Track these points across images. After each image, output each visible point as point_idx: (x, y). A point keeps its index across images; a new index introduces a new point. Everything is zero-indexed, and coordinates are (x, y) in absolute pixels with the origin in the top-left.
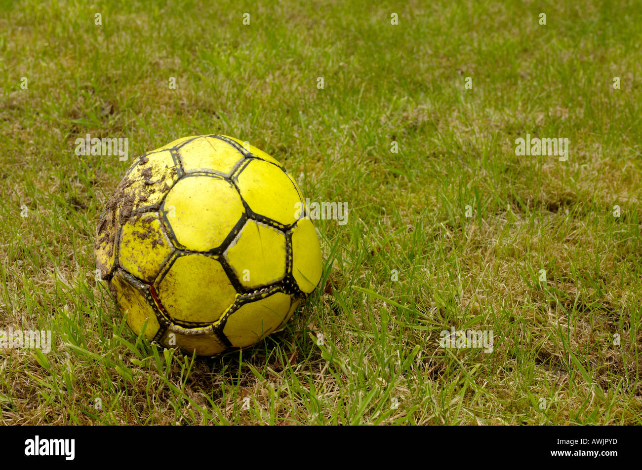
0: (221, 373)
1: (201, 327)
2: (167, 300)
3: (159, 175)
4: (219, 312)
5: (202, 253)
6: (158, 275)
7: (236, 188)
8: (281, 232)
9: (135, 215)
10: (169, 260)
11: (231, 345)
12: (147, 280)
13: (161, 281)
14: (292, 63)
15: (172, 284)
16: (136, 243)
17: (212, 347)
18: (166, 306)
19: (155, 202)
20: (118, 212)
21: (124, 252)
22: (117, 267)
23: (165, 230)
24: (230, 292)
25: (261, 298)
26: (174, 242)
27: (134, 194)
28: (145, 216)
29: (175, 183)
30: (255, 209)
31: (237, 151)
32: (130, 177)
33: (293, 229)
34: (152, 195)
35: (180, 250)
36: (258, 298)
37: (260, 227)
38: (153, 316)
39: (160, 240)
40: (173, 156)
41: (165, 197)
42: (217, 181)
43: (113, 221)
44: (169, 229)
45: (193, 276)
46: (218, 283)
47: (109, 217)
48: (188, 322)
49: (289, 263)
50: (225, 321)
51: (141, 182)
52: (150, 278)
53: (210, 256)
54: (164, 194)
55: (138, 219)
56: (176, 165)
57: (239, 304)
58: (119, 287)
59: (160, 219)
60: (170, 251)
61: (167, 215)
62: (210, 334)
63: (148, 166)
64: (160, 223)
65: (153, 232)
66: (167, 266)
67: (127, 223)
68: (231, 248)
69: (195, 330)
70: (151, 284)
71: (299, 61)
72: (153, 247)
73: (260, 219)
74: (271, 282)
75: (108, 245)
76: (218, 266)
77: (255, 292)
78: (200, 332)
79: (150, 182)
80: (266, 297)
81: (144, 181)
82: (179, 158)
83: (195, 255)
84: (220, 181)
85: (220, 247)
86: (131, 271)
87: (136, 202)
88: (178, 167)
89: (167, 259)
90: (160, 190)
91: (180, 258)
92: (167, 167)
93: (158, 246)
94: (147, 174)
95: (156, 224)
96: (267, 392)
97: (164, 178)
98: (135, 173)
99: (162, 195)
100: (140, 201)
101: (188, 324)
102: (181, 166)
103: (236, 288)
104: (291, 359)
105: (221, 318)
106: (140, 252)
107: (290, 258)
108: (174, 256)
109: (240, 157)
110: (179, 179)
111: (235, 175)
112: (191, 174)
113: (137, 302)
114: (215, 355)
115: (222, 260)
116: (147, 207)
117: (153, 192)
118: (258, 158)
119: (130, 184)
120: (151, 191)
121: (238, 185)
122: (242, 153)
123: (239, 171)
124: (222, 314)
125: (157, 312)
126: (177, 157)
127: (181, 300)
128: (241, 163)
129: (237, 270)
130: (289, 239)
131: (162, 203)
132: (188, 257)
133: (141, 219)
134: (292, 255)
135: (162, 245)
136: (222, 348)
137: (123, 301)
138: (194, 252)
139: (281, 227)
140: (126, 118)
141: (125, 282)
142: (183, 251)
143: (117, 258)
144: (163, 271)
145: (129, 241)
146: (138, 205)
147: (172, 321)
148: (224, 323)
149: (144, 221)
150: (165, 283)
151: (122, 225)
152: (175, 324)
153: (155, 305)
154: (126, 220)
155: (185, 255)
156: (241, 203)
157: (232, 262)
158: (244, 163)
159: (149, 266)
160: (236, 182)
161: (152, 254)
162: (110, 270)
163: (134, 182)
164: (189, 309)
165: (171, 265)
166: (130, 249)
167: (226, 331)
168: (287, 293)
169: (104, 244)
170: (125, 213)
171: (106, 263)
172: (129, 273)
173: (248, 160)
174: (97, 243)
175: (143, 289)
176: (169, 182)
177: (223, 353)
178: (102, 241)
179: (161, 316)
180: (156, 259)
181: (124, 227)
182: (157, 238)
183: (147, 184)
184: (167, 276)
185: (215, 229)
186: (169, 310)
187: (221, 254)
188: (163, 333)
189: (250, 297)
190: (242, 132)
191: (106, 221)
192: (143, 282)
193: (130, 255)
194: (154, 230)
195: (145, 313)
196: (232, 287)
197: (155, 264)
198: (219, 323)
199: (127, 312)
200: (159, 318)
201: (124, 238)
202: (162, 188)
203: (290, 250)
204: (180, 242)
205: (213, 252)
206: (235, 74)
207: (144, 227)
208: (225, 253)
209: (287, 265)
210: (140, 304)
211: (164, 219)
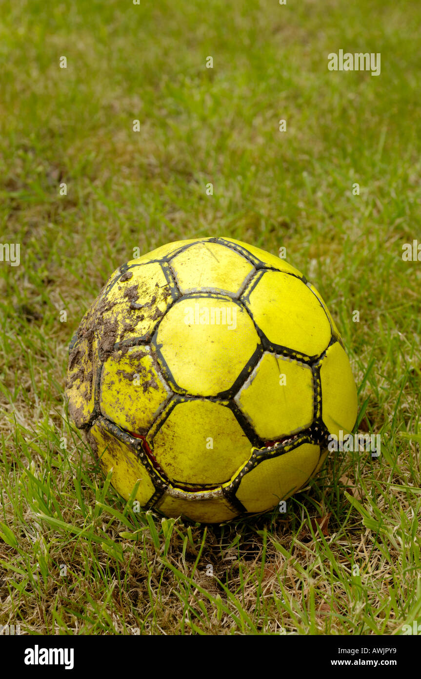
0: (233, 544)
1: (207, 489)
2: (162, 457)
3: (148, 297)
4: (230, 470)
5: (208, 398)
6: (152, 425)
7: (248, 311)
8: (306, 365)
9: (119, 349)
10: (165, 407)
11: (246, 511)
12: (137, 432)
13: (156, 433)
14: (287, 98)
15: (170, 437)
16: (121, 385)
17: (221, 513)
18: (163, 465)
19: (144, 332)
20: (96, 344)
21: (107, 396)
22: (97, 414)
23: (159, 369)
24: (244, 446)
25: (283, 452)
26: (171, 384)
27: (116, 321)
28: (132, 351)
29: (170, 307)
30: (273, 339)
31: (245, 260)
32: (110, 297)
33: (321, 361)
34: (140, 323)
35: (179, 395)
36: (280, 452)
37: (280, 361)
38: (146, 478)
39: (153, 382)
40: (164, 270)
41: (157, 326)
42: (223, 304)
43: (90, 355)
44: (164, 368)
45: (197, 427)
46: (228, 435)
47: (84, 346)
48: (191, 484)
49: (317, 405)
50: (239, 483)
51: (124, 305)
52: (141, 429)
53: (218, 402)
54: (156, 322)
55: (123, 355)
56: (169, 283)
57: (256, 461)
58: (100, 439)
59: (152, 355)
60: (166, 395)
61: (162, 350)
62: (219, 498)
63: (132, 283)
64: (152, 360)
65: (143, 372)
66: (164, 415)
67: (109, 359)
68: (244, 390)
69: (200, 493)
70: (143, 437)
71: (295, 96)
72: (145, 391)
73: (279, 350)
74: (296, 431)
75: (84, 384)
76: (228, 413)
77: (276, 445)
78: (207, 497)
79: (136, 306)
80: (290, 450)
81: (129, 304)
82: (172, 273)
83: (198, 401)
84: (227, 303)
85: (230, 390)
86: (116, 421)
87: (120, 333)
88: (172, 285)
89: (162, 406)
90: (151, 317)
91: (179, 405)
92: (157, 285)
93: (151, 389)
94: (131, 295)
95: (147, 361)
96: (296, 572)
97: (154, 301)
98: (115, 292)
99: (153, 324)
100: (125, 330)
101: (190, 487)
102: (176, 284)
103: (251, 440)
104: (322, 525)
105: (233, 479)
106: (127, 397)
107: (319, 399)
108: (172, 403)
109: (250, 268)
110: (174, 302)
111: (245, 294)
112: (189, 296)
113: (125, 459)
114: (224, 522)
115: (233, 406)
116: (134, 339)
117: (142, 318)
118: (273, 269)
119: (111, 306)
120: (138, 317)
121: (250, 307)
122: (252, 262)
123: (249, 288)
124: (234, 473)
125: (151, 472)
126: (169, 272)
127: (181, 457)
128: (252, 276)
129: (252, 417)
130: (316, 374)
131: (154, 334)
132: (190, 404)
133: (127, 355)
134: (321, 395)
135: (156, 388)
136: (234, 514)
137: (105, 456)
138: (198, 397)
139: (307, 359)
140: (79, 189)
141: (109, 434)
142: (183, 395)
143: (97, 403)
144: (158, 422)
145: (113, 383)
146: (122, 337)
147: (170, 482)
148: (237, 485)
149: (131, 357)
150: (161, 436)
151: (103, 361)
152: (175, 486)
153: (148, 463)
154: (108, 356)
155: (186, 401)
156: (255, 331)
157: (246, 408)
158: (256, 277)
159: (140, 415)
160: (247, 303)
161: (143, 399)
162: (88, 418)
163: (115, 304)
164: (192, 468)
165: (168, 414)
166: (115, 393)
167: (239, 495)
168: (316, 443)
169: (78, 382)
170: (106, 347)
171: (82, 408)
172: (114, 424)
173: (260, 273)
174: (69, 380)
175: (132, 445)
176: (162, 306)
177: (235, 519)
178: (75, 378)
179: (157, 478)
180: (148, 406)
181: (106, 365)
182: (149, 379)
183: (133, 308)
184: (163, 428)
185: (224, 367)
186: (166, 469)
187: (232, 398)
188: (159, 498)
189: (270, 451)
190: (231, 202)
191: (79, 352)
192: (132, 435)
193: (114, 401)
194: (145, 369)
195: (135, 473)
196: (246, 440)
197: (147, 412)
198: (229, 484)
199: (111, 470)
200: (154, 481)
201: (107, 379)
202: (153, 314)
203: (319, 389)
204: (180, 384)
205: (222, 396)
206: (214, 120)
207: (132, 365)
208: (236, 398)
209: (315, 407)
210: (129, 461)
211: (157, 355)
